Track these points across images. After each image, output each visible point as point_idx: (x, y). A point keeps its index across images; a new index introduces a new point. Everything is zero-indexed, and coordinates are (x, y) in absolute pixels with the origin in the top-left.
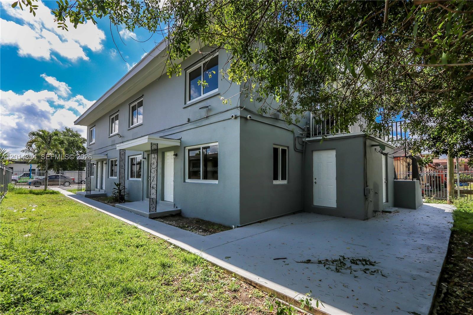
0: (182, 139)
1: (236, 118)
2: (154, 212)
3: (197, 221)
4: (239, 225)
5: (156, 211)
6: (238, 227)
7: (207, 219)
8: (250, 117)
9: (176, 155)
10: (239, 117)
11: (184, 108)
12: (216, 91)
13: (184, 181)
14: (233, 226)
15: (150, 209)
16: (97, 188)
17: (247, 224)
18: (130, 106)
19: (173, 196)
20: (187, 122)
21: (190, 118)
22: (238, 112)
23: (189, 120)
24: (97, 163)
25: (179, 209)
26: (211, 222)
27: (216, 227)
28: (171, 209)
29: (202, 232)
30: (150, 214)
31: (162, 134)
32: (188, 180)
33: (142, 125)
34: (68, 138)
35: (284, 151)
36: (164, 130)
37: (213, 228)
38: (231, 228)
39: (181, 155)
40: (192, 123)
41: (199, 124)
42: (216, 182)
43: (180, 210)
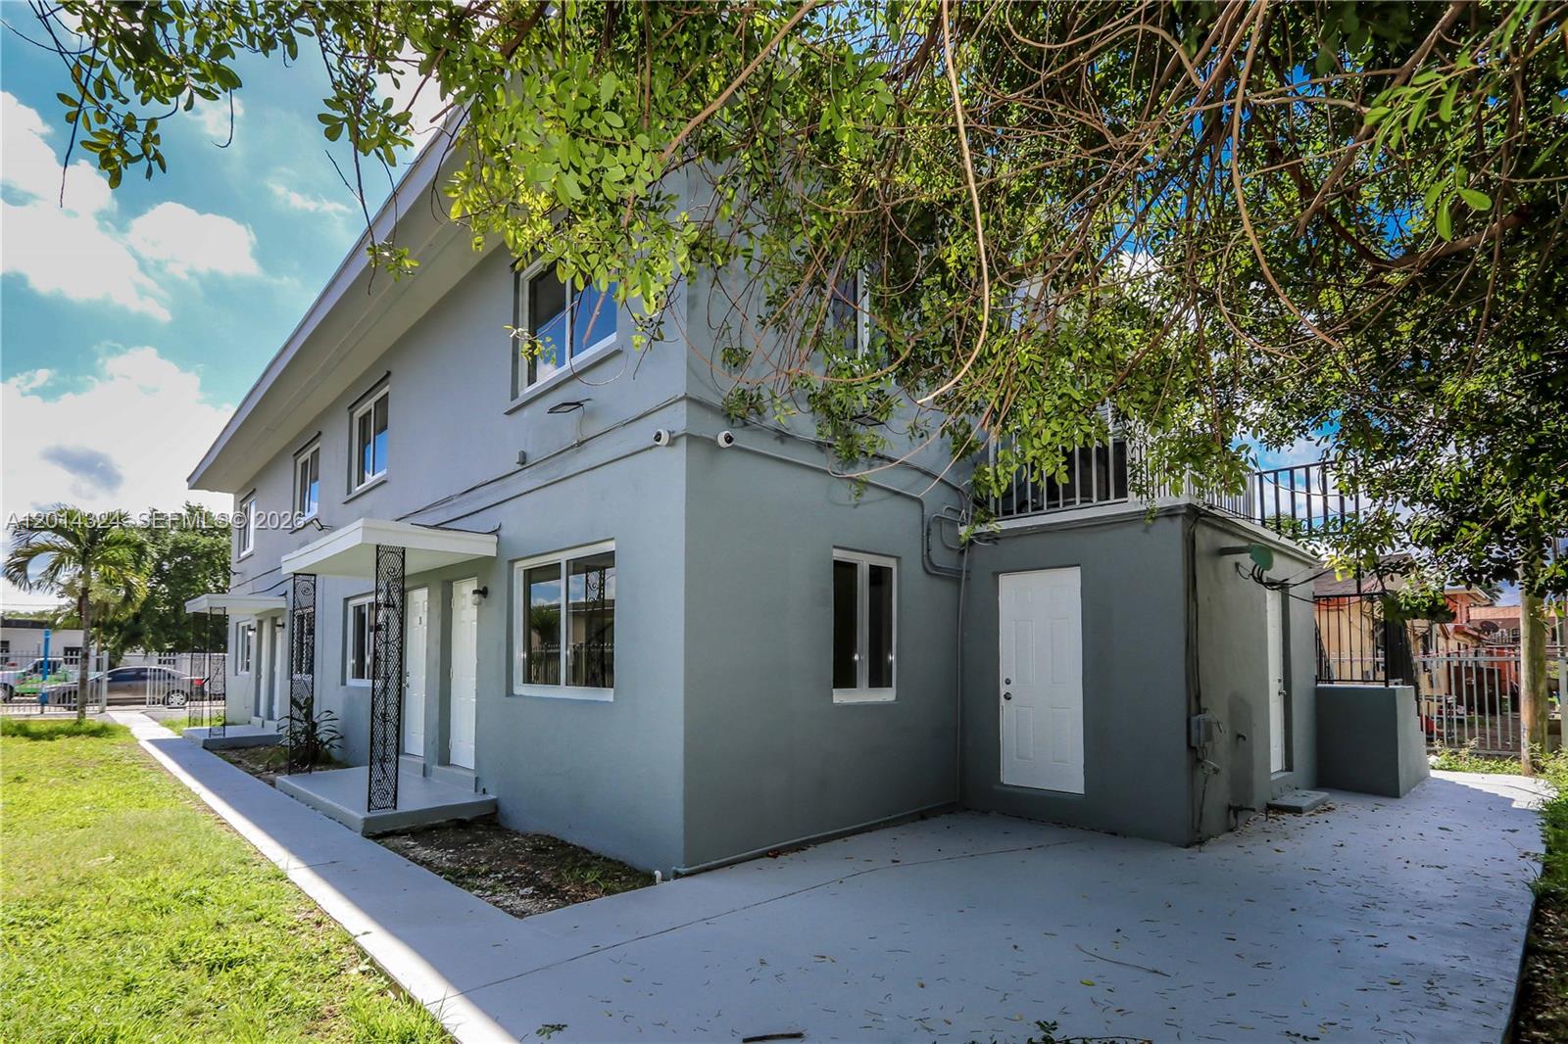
0: (501, 533)
1: (673, 441)
2: (390, 812)
3: (537, 849)
4: (680, 870)
5: (395, 808)
6: (677, 875)
7: (576, 839)
8: (729, 439)
9: (483, 592)
10: (684, 439)
11: (509, 413)
12: (609, 341)
13: (510, 692)
14: (658, 873)
15: (370, 801)
16: (257, 714)
17: (714, 862)
18: (351, 414)
19: (473, 747)
20: (519, 467)
21: (528, 450)
22: (678, 419)
23: (523, 459)
24: (260, 623)
25: (492, 797)
26: (588, 852)
27: (591, 877)
28: (466, 796)
29: (532, 896)
30: (367, 821)
31: (441, 516)
32: (521, 689)
33: (384, 482)
34: (194, 538)
35: (879, 576)
36: (449, 499)
37: (580, 881)
38: (649, 880)
39: (498, 591)
40: (534, 468)
41: (554, 473)
42: (607, 695)
43: (493, 800)
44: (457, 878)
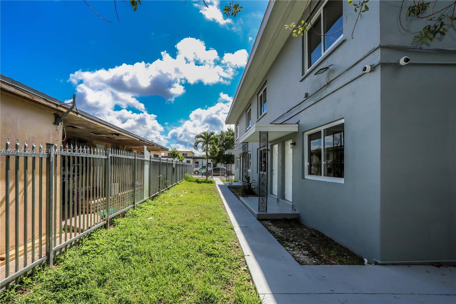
0: (300, 123)
1: (373, 69)
2: (264, 213)
3: (312, 235)
4: (378, 261)
5: (266, 212)
6: (376, 263)
7: (327, 234)
8: (407, 60)
9: (294, 144)
10: (380, 66)
11: (301, 81)
12: (341, 37)
13: (303, 177)
14: (366, 261)
15: (259, 209)
16: (240, 180)
17: (398, 262)
18: (258, 96)
19: (291, 194)
20: (305, 99)
21: (308, 92)
22: (376, 58)
23: (307, 96)
24: (240, 156)
25: (297, 212)
26: (333, 240)
27: (333, 253)
28: (289, 211)
29: (308, 255)
30: (258, 214)
31: (281, 121)
32: (307, 177)
33: (266, 114)
34: (229, 136)
36: (283, 115)
37: (328, 254)
38: (361, 262)
39: (299, 143)
40: (311, 98)
41: (318, 98)
42: (341, 181)
43: (298, 214)
44: (281, 241)
